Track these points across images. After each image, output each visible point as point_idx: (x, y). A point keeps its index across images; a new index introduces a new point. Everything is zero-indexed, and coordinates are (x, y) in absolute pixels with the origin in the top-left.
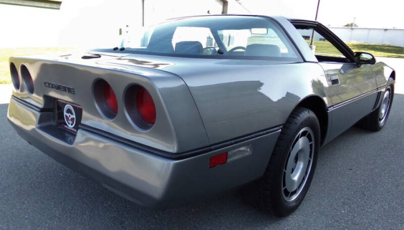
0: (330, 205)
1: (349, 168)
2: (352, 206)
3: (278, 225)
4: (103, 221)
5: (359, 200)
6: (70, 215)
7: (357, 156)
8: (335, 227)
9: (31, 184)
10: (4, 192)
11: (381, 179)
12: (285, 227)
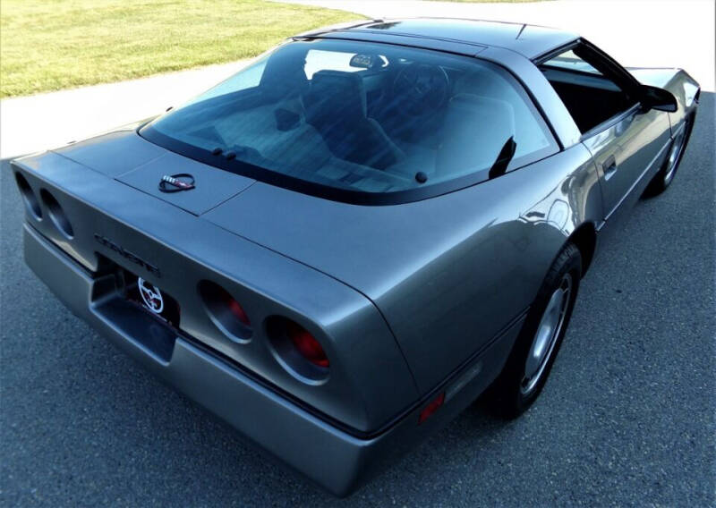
0: (590, 378)
1: (616, 288)
2: (625, 377)
3: (510, 431)
4: (225, 443)
5: (636, 363)
6: (168, 434)
7: (627, 257)
8: (600, 427)
9: (85, 365)
10: (44, 388)
11: (668, 312)
12: (522, 435)
